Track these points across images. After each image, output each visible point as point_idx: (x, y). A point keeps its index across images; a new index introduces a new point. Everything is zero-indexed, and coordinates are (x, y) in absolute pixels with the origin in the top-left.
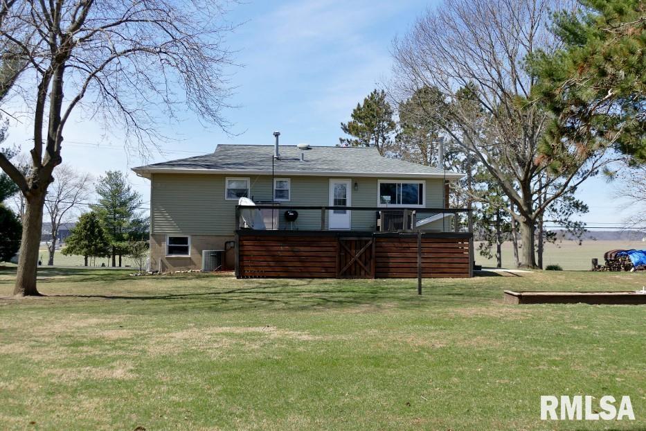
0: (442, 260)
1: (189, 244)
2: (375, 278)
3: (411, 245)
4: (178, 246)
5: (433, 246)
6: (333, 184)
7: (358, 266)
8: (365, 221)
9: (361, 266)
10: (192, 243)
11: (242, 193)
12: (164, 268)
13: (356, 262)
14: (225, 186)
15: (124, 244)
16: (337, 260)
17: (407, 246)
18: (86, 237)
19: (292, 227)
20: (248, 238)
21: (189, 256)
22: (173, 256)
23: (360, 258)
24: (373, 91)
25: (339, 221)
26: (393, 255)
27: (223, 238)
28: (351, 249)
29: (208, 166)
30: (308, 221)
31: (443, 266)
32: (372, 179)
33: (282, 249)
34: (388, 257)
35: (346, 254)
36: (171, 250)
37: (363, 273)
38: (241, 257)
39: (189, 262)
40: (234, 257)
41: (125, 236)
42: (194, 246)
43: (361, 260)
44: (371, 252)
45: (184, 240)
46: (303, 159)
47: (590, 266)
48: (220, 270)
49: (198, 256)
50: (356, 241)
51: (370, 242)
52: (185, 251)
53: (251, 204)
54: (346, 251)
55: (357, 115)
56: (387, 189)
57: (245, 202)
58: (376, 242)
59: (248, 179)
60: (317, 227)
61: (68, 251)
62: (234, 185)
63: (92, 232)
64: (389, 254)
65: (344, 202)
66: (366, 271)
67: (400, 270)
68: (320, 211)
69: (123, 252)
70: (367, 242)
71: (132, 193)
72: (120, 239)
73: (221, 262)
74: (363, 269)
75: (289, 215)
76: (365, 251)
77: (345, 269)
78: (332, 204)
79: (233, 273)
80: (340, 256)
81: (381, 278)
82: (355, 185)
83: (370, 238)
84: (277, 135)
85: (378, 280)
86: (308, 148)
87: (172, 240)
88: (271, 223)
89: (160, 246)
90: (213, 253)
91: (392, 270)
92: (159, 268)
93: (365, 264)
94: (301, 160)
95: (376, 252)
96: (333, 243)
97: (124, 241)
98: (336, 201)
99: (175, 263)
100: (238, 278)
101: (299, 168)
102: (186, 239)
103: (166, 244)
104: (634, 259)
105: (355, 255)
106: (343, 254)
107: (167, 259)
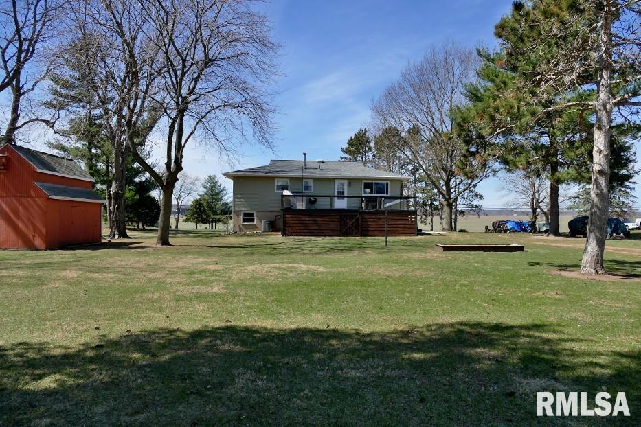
0: (400, 226)
1: (255, 217)
2: (361, 236)
3: (381, 217)
4: (248, 217)
5: (394, 218)
6: (337, 182)
7: (351, 230)
8: (355, 204)
9: (353, 229)
11: (285, 188)
12: (241, 230)
13: (350, 227)
14: (275, 184)
15: (218, 217)
16: (339, 226)
17: (379, 218)
18: (196, 213)
19: (313, 207)
20: (289, 213)
21: (255, 223)
22: (246, 224)
23: (352, 225)
24: (360, 130)
25: (341, 204)
26: (371, 223)
27: (274, 213)
28: (347, 220)
29: (266, 173)
30: (323, 204)
31: (399, 229)
32: (359, 180)
33: (308, 220)
34: (368, 224)
35: (344, 223)
38: (284, 223)
39: (255, 227)
40: (280, 224)
41: (218, 212)
42: (258, 218)
44: (358, 222)
45: (252, 215)
47: (484, 230)
48: (272, 231)
49: (261, 223)
50: (350, 215)
51: (358, 216)
52: (252, 220)
53: (290, 194)
54: (344, 221)
55: (350, 143)
56: (368, 185)
57: (287, 193)
58: (361, 216)
59: (288, 180)
60: (328, 207)
61: (186, 221)
62: (279, 183)
63: (200, 210)
65: (343, 193)
66: (355, 233)
67: (376, 232)
68: (329, 198)
69: (217, 221)
70: (356, 215)
72: (215, 213)
73: (273, 227)
74: (354, 231)
75: (312, 200)
76: (355, 222)
77: (343, 231)
78: (336, 194)
79: (280, 233)
80: (341, 224)
81: (364, 236)
82: (350, 183)
83: (358, 214)
84: (305, 154)
86: (323, 162)
87: (245, 214)
88: (301, 205)
89: (238, 217)
90: (268, 221)
91: (370, 231)
92: (238, 230)
93: (355, 229)
94: (319, 169)
95: (361, 222)
96: (337, 217)
97: (218, 215)
98: (339, 192)
99: (247, 227)
100: (283, 236)
101: (317, 174)
102: (253, 214)
103: (241, 217)
104: (509, 226)
105: (350, 223)
106: (342, 222)
107: (243, 225)
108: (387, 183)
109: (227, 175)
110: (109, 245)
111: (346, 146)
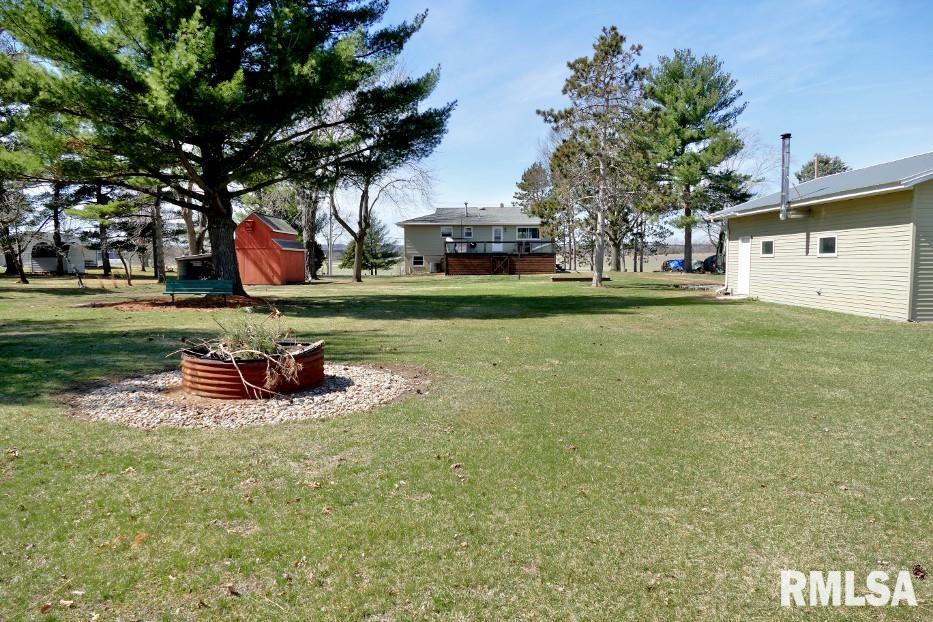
1: (424, 260)
4: (418, 261)
5: (540, 259)
6: (494, 229)
7: (501, 269)
8: (510, 248)
9: (503, 269)
11: (449, 235)
12: (411, 271)
14: (439, 231)
15: (378, 261)
16: (491, 267)
19: (473, 251)
20: (450, 257)
21: (424, 265)
22: (416, 266)
23: (501, 266)
25: (497, 248)
26: (518, 264)
28: (498, 261)
29: (431, 221)
30: (480, 248)
31: (541, 268)
32: (513, 226)
33: (469, 262)
34: (516, 265)
36: (415, 263)
37: (504, 272)
38: (447, 265)
39: (424, 268)
40: (444, 265)
41: (379, 256)
42: (426, 260)
44: (507, 263)
45: (421, 258)
48: (438, 272)
49: (429, 265)
50: (500, 258)
51: (507, 259)
52: (421, 263)
53: (452, 240)
54: (495, 262)
57: (449, 239)
58: (509, 258)
59: (451, 228)
60: (486, 251)
61: (343, 266)
62: (443, 230)
64: (516, 263)
65: (500, 238)
69: (377, 266)
70: (505, 258)
71: (382, 224)
72: (375, 256)
73: (439, 268)
75: (472, 245)
76: (505, 262)
77: (495, 270)
78: (493, 240)
79: (444, 273)
80: (493, 264)
82: (505, 229)
83: (506, 256)
84: (466, 203)
86: (483, 209)
87: (415, 258)
88: (462, 249)
89: (409, 260)
90: (435, 264)
91: (517, 271)
93: (505, 268)
94: (479, 216)
95: (510, 263)
96: (490, 259)
97: (378, 258)
98: (496, 238)
99: (417, 269)
100: (446, 275)
101: (478, 221)
103: (412, 260)
104: (672, 265)
105: (500, 264)
107: (413, 267)
108: (538, 229)
109: (399, 224)
110: (309, 283)
111: (520, 181)
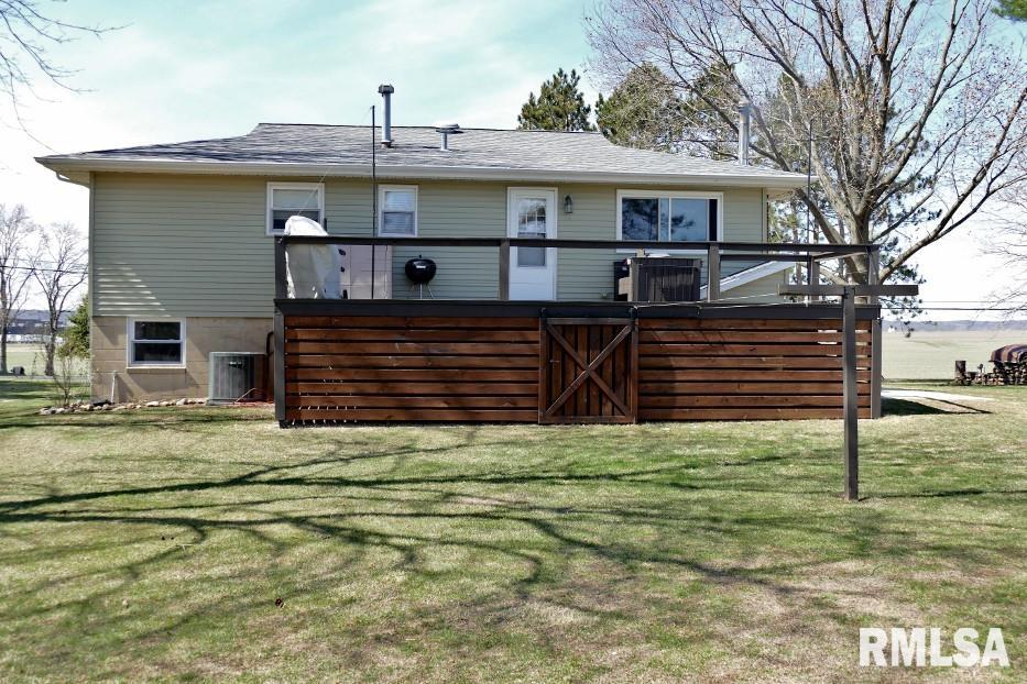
0: (805, 375)
1: (184, 339)
2: (640, 421)
3: (728, 337)
4: (157, 342)
5: (782, 340)
6: (515, 199)
7: (594, 392)
9: (601, 393)
10: (188, 333)
12: (124, 394)
13: (589, 381)
14: (265, 204)
16: (541, 374)
17: (717, 338)
19: (423, 294)
20: (307, 320)
21: (183, 365)
22: (145, 366)
23: (600, 370)
24: (556, 73)
25: (533, 282)
26: (684, 362)
27: (263, 324)
28: (576, 349)
31: (806, 388)
33: (396, 354)
34: (672, 368)
35: (563, 360)
36: (141, 353)
37: (608, 408)
38: (291, 369)
39: (186, 382)
40: (277, 363)
42: (195, 343)
43: (601, 376)
44: (627, 357)
45: (172, 329)
46: (446, 147)
48: (251, 398)
49: (203, 365)
50: (589, 327)
51: (626, 331)
52: (174, 353)
54: (565, 352)
56: (639, 210)
57: (300, 226)
58: (641, 330)
59: (319, 187)
60: (491, 293)
64: (674, 362)
66: (614, 405)
67: (703, 401)
68: (497, 249)
70: (616, 329)
73: (253, 378)
74: (608, 398)
75: (419, 274)
76: (613, 355)
77: (561, 400)
79: (269, 409)
80: (549, 367)
81: (653, 421)
82: (567, 199)
83: (625, 321)
84: (387, 92)
85: (647, 427)
86: (455, 130)
87: (144, 329)
88: (368, 280)
89: (114, 341)
90: (234, 358)
91: (680, 401)
92: (111, 394)
93: (614, 387)
94: (442, 149)
95: (640, 356)
96: (531, 335)
99: (151, 384)
100: (283, 425)
101: (435, 163)
102: (176, 326)
103: (128, 339)
105: (588, 363)
106: (556, 361)
107: (131, 372)
108: (713, 203)
